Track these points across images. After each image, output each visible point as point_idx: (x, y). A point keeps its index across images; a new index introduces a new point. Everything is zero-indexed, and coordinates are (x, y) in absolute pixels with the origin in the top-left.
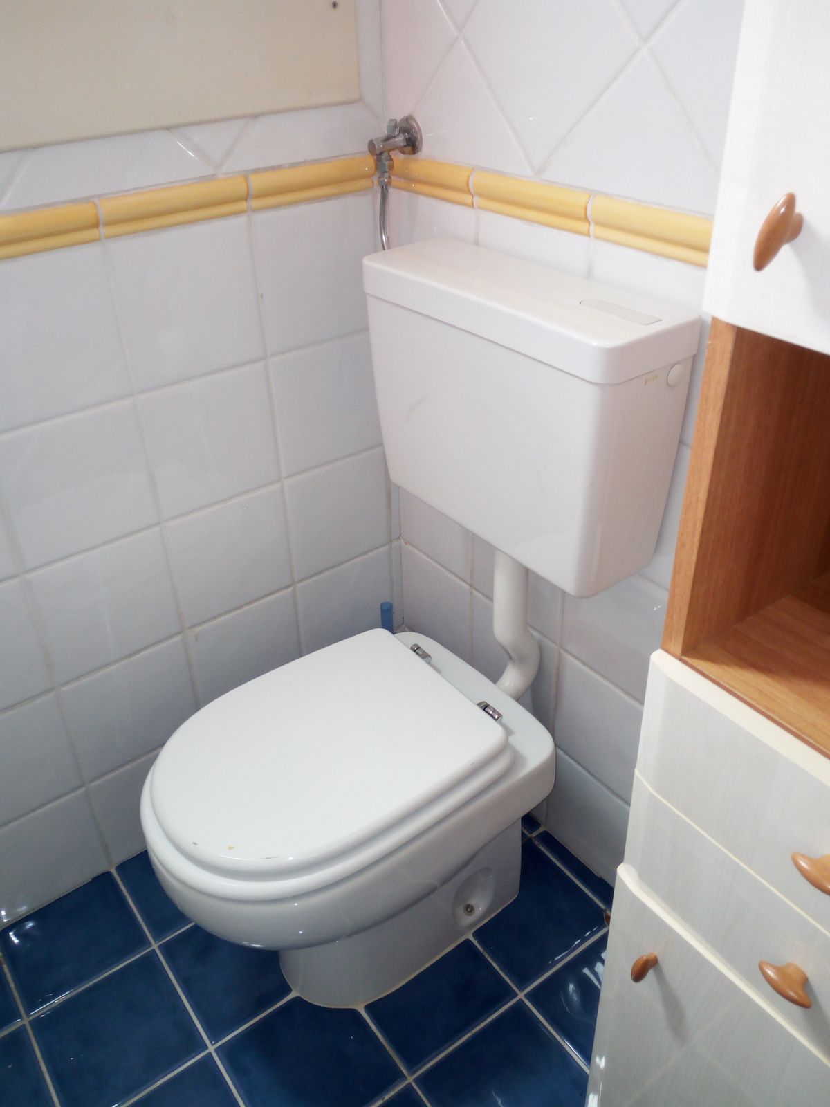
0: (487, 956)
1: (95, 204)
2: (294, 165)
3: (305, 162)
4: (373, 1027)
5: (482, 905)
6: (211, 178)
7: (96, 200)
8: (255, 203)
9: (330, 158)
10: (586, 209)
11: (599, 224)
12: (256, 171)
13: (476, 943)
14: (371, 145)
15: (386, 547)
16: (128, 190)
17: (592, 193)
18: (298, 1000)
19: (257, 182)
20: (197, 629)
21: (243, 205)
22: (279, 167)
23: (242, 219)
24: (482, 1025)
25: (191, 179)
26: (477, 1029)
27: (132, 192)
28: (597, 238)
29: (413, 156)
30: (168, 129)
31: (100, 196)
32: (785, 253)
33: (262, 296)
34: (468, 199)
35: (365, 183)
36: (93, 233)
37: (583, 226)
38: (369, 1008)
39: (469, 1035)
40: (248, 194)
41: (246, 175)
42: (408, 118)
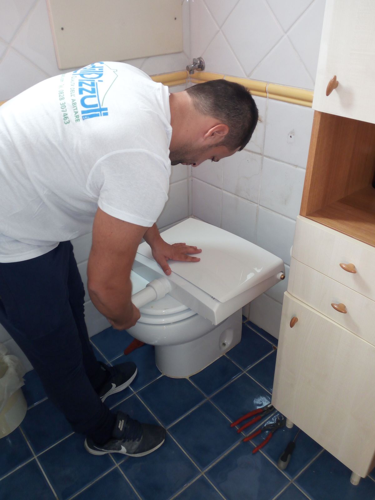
0: (231, 360)
2: (160, 75)
3: (164, 74)
4: (193, 384)
5: (229, 342)
9: (172, 72)
10: (266, 88)
13: (227, 356)
14: (188, 67)
17: (268, 83)
22: (156, 75)
24: (232, 381)
28: (270, 98)
29: (202, 71)
32: (334, 91)
35: (183, 81)
37: (264, 94)
38: (191, 378)
39: (228, 384)
42: (199, 59)
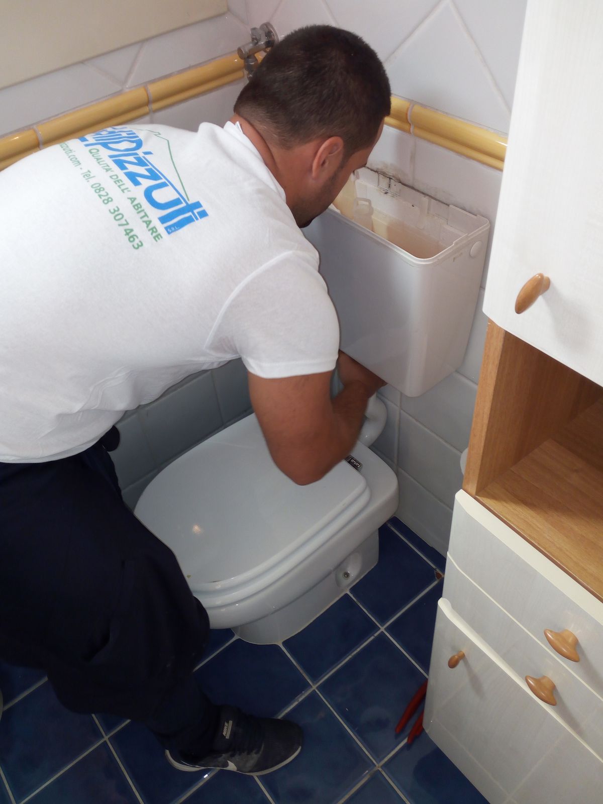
0: (359, 604)
1: (35, 131)
2: (181, 71)
3: (190, 68)
4: (289, 655)
5: (355, 571)
6: (119, 93)
7: (35, 127)
8: (154, 106)
9: (209, 60)
10: (407, 114)
11: (417, 126)
12: (153, 81)
13: (351, 596)
14: (240, 51)
17: (411, 103)
18: (239, 640)
19: (155, 89)
21: (146, 109)
22: (170, 75)
24: (358, 650)
25: (104, 97)
26: (355, 653)
27: (60, 116)
28: (416, 136)
30: (82, 62)
31: (37, 123)
35: (239, 74)
37: (405, 126)
38: (286, 643)
39: (350, 657)
40: (148, 100)
41: (145, 85)
42: (267, 24)
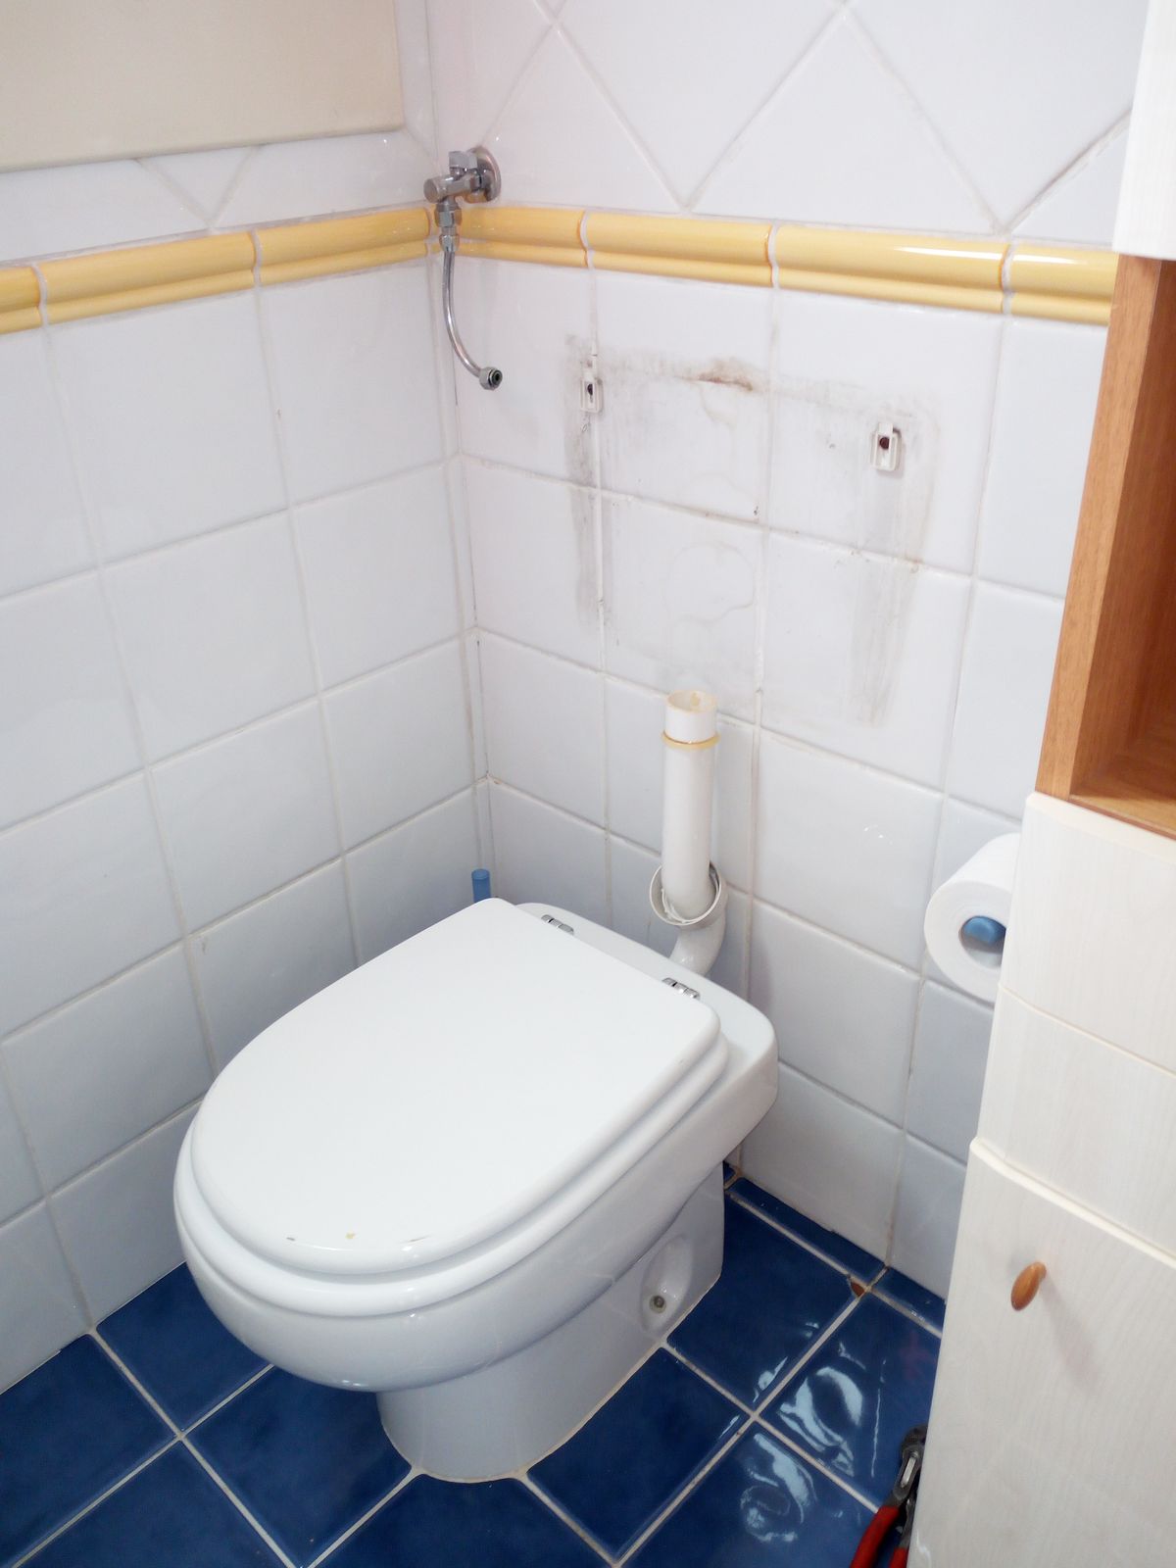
0: (693, 1368)
1: (34, 271)
2: (317, 219)
3: (333, 216)
4: (546, 1499)
5: (676, 1292)
6: (201, 235)
7: (34, 264)
8: (265, 274)
9: (368, 209)
10: (766, 246)
11: (788, 265)
12: (265, 226)
13: (674, 1352)
14: (430, 187)
15: (467, 792)
16: (82, 250)
17: (773, 224)
18: (423, 1478)
19: (268, 242)
20: (203, 934)
21: (248, 277)
22: (296, 222)
23: (248, 297)
24: (708, 1468)
25: (171, 235)
26: (701, 1475)
27: (86, 253)
28: (785, 287)
29: (488, 205)
30: (136, 158)
31: (40, 258)
33: (279, 414)
34: (578, 255)
35: (417, 248)
36: (32, 314)
37: (762, 273)
38: (536, 1472)
39: (690, 1487)
40: (255, 261)
41: (252, 230)
42: (477, 150)
